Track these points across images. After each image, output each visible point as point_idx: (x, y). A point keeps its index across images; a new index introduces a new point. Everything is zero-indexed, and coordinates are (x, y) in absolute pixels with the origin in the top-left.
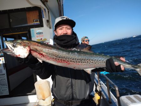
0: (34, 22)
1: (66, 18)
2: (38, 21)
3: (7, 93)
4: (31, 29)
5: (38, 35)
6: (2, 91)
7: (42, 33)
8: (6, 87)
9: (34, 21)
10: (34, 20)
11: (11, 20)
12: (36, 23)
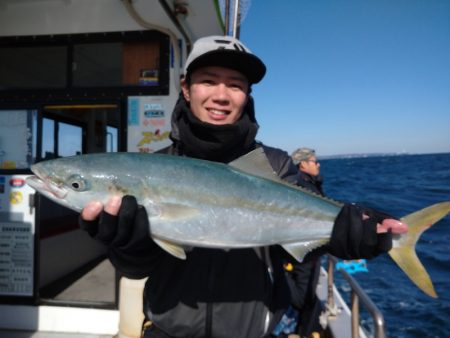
0: (141, 76)
1: (235, 46)
2: (156, 75)
3: (27, 291)
4: (131, 99)
5: (149, 119)
6: (13, 282)
7: (162, 113)
8: (27, 269)
9: (144, 74)
10: (142, 71)
11: (75, 67)
12: (146, 80)
